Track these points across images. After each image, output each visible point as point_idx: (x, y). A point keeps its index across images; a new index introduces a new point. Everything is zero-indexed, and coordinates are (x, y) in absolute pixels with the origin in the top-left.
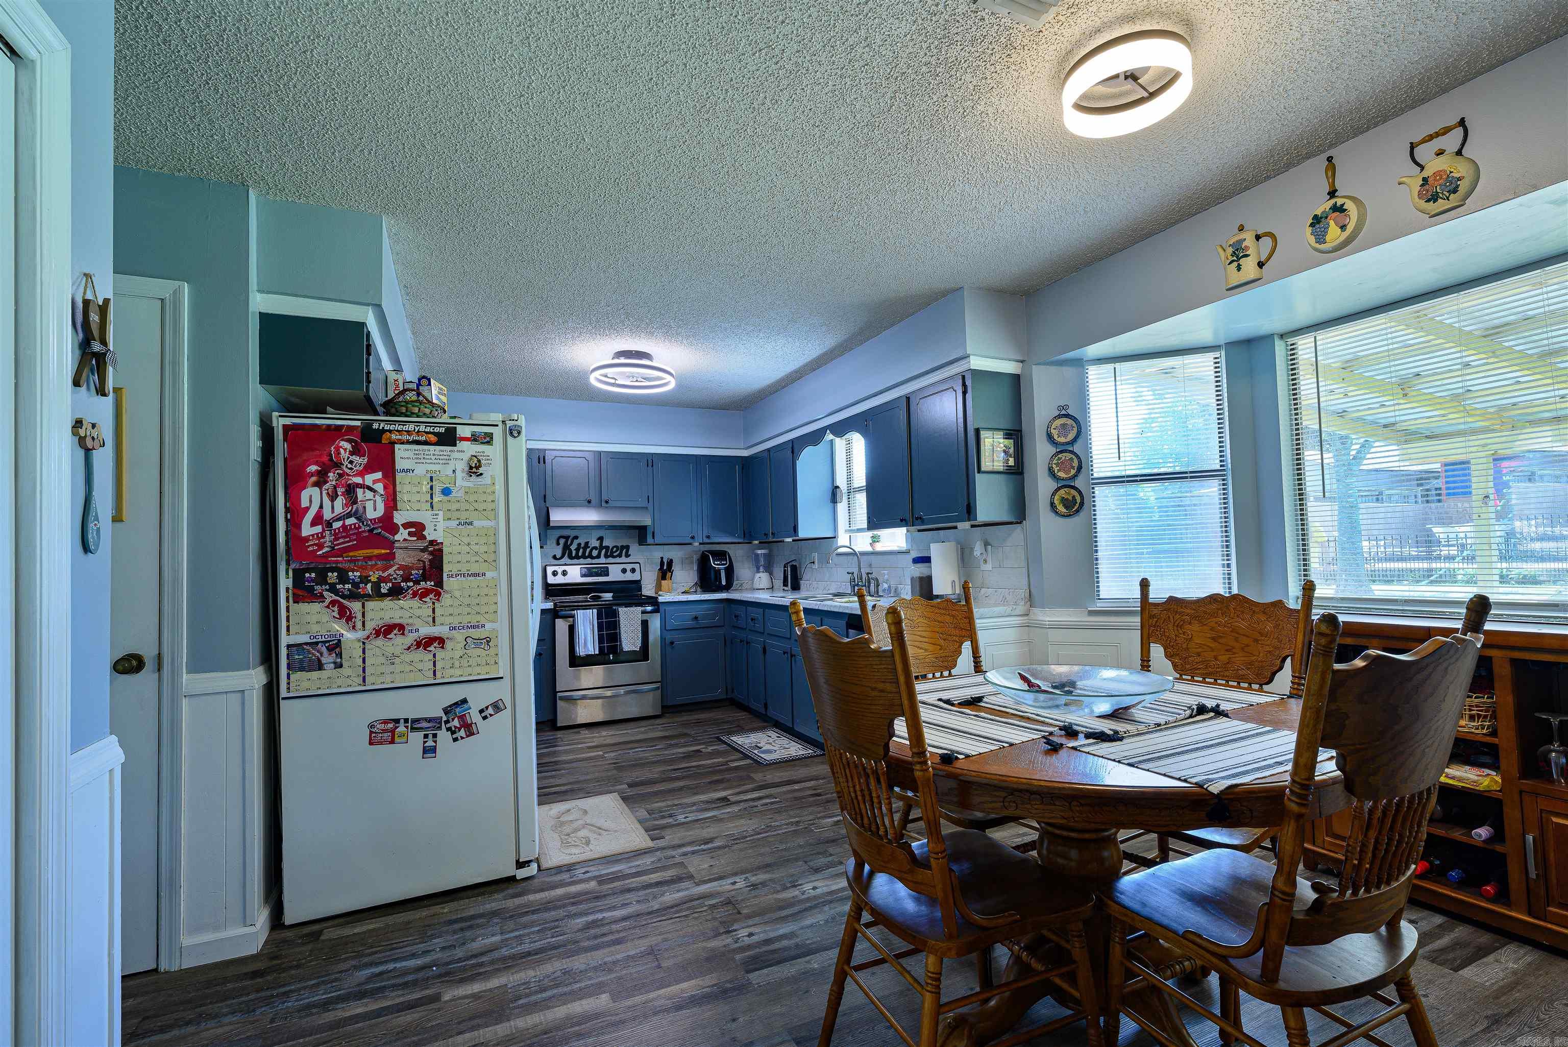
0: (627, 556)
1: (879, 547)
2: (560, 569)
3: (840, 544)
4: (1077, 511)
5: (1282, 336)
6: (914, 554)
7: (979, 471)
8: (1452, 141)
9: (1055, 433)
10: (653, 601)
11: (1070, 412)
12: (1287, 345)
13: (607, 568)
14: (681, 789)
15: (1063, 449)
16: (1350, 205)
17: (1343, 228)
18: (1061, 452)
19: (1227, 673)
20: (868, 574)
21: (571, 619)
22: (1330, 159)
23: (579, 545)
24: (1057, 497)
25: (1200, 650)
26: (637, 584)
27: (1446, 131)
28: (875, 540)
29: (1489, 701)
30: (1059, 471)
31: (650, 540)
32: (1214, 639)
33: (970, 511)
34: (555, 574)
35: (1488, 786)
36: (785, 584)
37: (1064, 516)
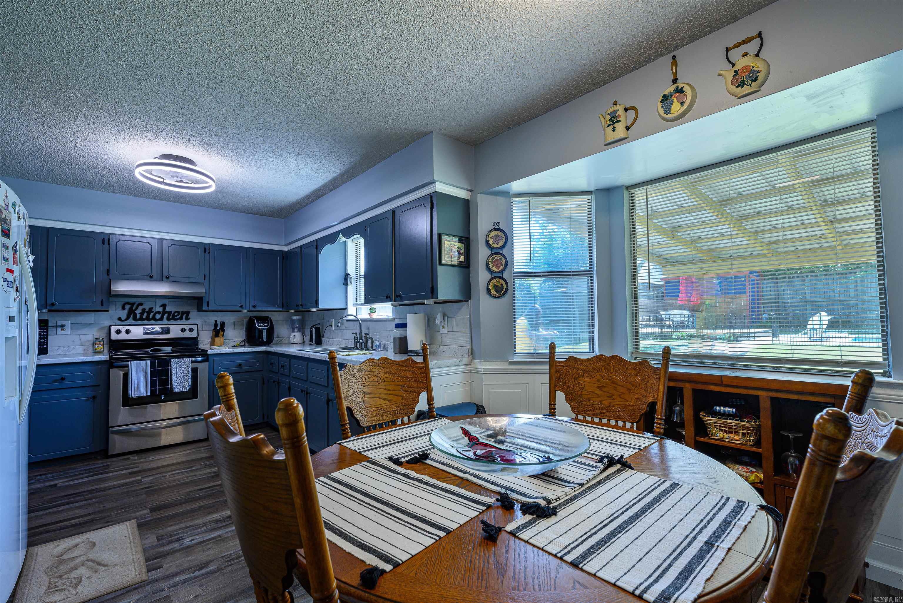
0: (187, 319)
1: (375, 316)
2: (123, 329)
3: (349, 313)
4: (504, 294)
5: (628, 188)
6: (397, 321)
7: (440, 264)
8: (752, 47)
9: (491, 241)
10: (204, 354)
11: (501, 227)
12: (629, 194)
13: (168, 328)
14: (200, 508)
15: (496, 251)
16: (687, 88)
17: (682, 103)
18: (495, 254)
19: (608, 414)
20: (366, 334)
21: (127, 368)
22: (674, 57)
23: (144, 310)
24: (491, 284)
25: (589, 396)
26: (195, 340)
27: (749, 40)
28: (372, 311)
29: (754, 424)
30: (493, 266)
31: (205, 307)
32: (599, 387)
33: (433, 292)
34: (118, 332)
35: (753, 480)
36: (311, 341)
37: (495, 297)
